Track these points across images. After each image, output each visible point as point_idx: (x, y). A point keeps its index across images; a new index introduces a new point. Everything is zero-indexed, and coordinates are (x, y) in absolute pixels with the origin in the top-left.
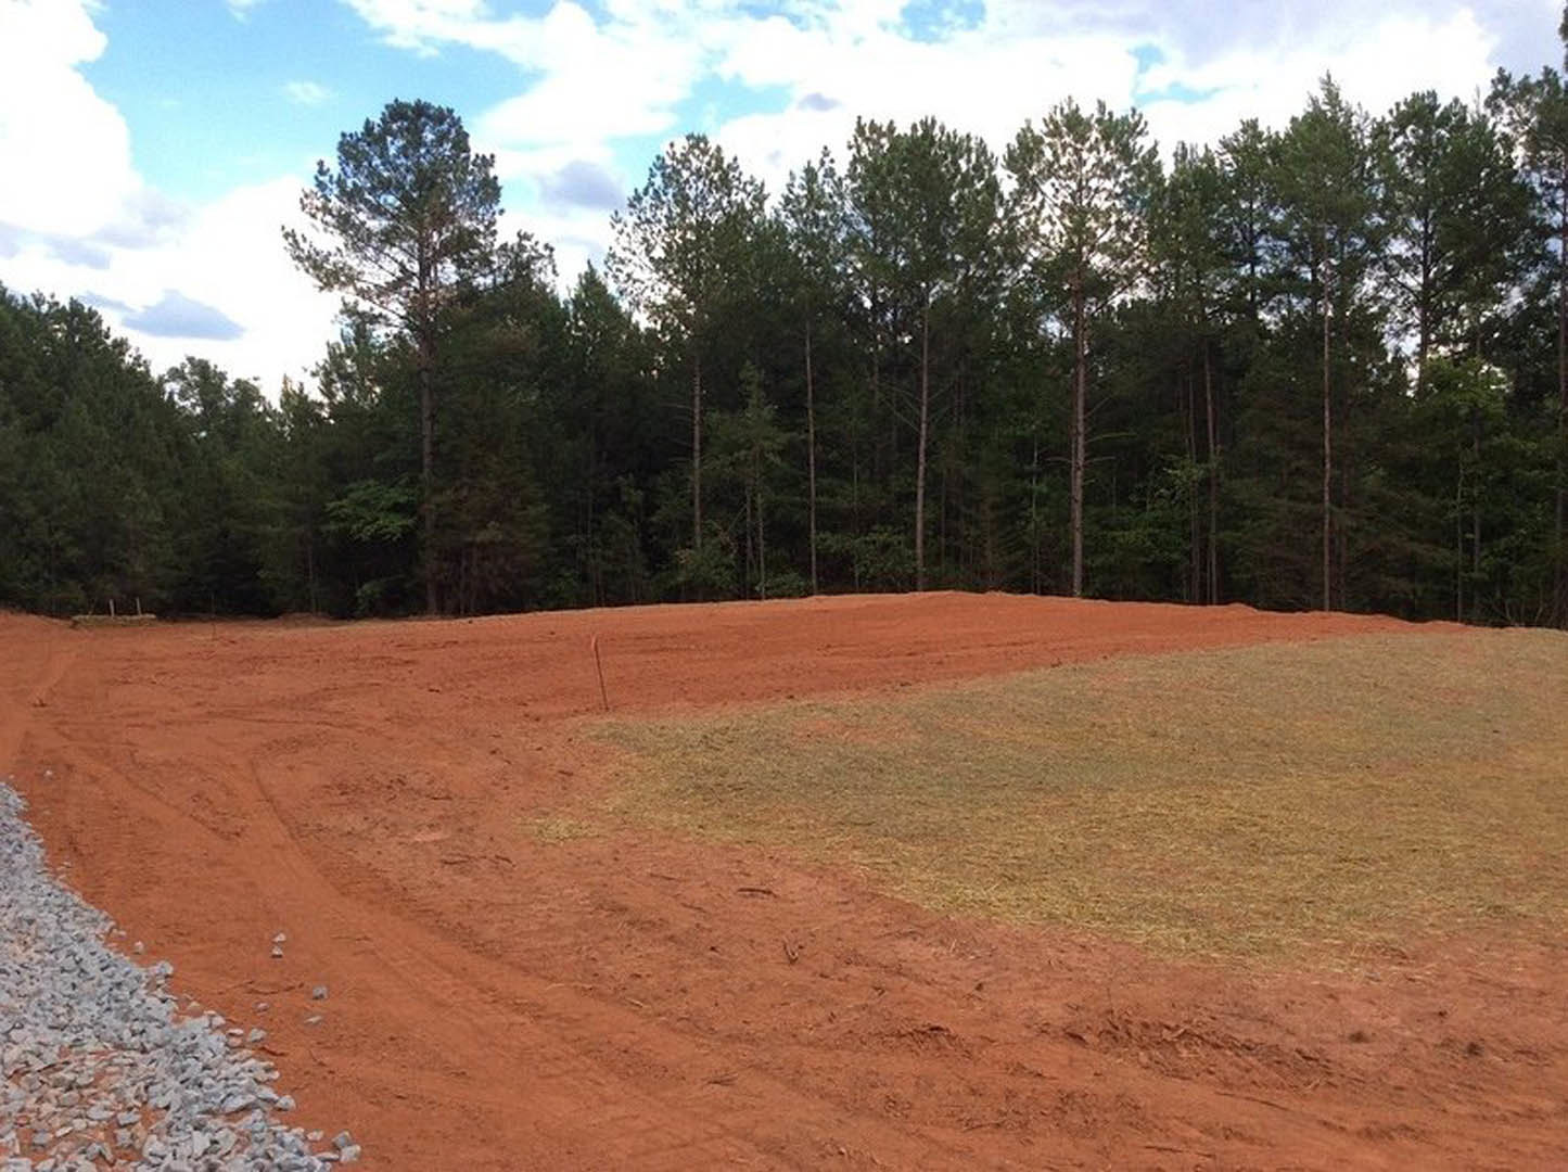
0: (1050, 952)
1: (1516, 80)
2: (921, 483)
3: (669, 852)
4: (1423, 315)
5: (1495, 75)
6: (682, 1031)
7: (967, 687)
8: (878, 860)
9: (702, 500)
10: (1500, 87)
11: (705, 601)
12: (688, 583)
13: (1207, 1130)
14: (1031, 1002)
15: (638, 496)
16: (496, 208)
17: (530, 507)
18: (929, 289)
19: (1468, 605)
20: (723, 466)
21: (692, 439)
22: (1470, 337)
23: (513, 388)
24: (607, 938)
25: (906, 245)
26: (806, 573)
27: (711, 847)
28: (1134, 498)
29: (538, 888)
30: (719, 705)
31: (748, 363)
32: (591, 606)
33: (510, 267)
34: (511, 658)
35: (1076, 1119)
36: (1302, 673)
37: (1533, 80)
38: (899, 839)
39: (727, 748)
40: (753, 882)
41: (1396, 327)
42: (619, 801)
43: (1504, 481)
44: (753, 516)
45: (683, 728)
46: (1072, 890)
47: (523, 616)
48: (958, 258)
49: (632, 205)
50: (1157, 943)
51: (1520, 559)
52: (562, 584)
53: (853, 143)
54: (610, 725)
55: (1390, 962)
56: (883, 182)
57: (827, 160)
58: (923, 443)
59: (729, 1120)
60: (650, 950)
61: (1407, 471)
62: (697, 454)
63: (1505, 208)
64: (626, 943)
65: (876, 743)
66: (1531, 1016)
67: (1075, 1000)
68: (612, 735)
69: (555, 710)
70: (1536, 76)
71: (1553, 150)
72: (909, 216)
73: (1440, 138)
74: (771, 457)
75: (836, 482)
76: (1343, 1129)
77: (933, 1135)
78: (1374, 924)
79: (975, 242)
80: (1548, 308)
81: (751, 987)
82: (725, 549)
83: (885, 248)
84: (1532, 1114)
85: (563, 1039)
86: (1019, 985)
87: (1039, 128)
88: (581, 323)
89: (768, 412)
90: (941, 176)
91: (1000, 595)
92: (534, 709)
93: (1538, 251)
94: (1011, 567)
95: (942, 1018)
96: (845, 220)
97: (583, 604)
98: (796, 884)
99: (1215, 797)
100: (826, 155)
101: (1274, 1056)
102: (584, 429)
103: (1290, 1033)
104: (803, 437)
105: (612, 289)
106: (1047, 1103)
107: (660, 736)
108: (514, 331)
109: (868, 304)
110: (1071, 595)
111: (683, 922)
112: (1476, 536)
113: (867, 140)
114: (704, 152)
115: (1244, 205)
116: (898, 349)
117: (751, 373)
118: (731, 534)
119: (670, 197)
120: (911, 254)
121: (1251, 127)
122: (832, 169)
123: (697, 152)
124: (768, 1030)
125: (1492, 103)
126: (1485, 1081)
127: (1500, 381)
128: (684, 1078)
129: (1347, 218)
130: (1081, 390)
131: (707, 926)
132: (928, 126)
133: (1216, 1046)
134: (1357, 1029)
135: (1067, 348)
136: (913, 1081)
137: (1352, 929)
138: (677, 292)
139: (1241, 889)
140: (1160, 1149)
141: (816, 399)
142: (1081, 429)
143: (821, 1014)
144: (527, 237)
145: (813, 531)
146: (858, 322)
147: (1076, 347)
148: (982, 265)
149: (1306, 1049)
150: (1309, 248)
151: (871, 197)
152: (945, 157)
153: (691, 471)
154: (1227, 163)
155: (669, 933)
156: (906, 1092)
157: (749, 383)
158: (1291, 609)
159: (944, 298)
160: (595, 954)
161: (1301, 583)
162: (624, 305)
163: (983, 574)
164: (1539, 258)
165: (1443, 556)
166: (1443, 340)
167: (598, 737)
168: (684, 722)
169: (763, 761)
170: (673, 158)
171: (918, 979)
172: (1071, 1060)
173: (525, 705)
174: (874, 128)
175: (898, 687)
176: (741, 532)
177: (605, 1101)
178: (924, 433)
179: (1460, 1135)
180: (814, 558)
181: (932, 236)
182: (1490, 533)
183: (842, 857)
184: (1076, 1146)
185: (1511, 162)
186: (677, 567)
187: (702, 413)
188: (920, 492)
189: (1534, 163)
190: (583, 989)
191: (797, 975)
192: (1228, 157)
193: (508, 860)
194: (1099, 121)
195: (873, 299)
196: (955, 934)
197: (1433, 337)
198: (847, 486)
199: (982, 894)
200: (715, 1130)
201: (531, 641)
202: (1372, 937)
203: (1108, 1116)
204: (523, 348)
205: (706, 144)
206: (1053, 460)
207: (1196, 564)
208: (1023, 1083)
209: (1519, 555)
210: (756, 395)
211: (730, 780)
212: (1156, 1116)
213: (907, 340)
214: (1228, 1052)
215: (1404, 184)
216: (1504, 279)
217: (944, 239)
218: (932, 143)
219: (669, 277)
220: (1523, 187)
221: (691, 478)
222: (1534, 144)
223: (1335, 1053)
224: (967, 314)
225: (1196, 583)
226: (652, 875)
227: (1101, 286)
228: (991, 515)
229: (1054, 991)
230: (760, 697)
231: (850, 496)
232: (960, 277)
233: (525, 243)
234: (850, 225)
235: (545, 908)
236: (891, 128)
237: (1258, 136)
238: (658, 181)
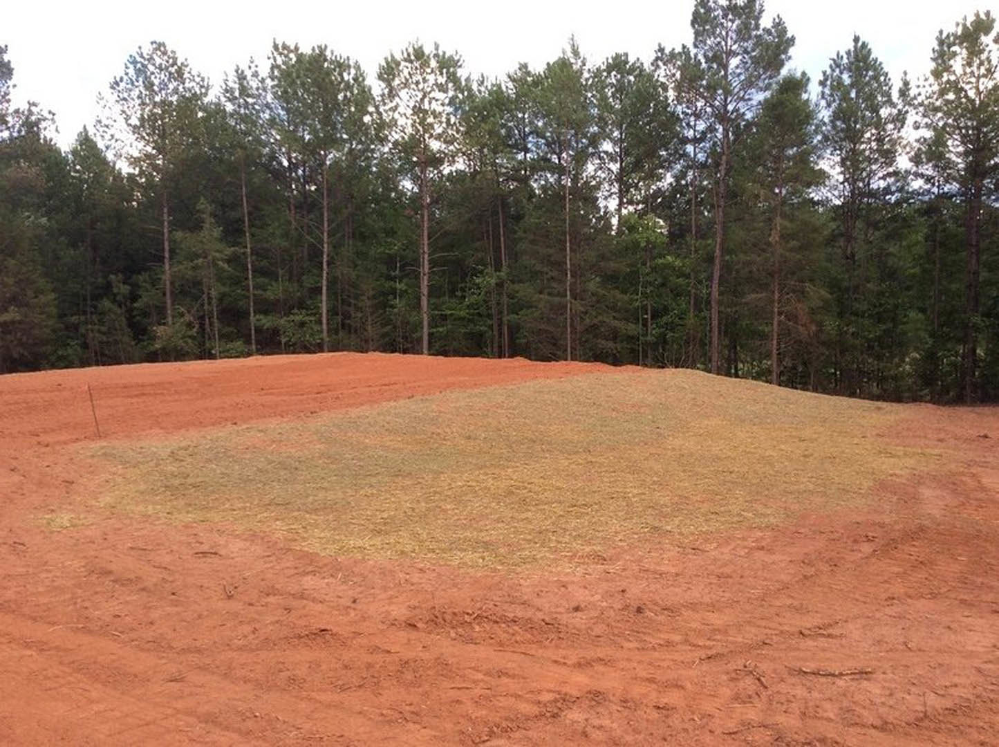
0: (401, 575)
1: (667, 51)
2: (324, 283)
3: (145, 532)
4: (620, 187)
5: (657, 48)
6: (149, 650)
7: (354, 412)
8: (292, 527)
9: (172, 293)
10: (659, 54)
11: (176, 361)
12: (163, 349)
13: (488, 674)
14: (387, 608)
15: (125, 289)
16: (10, 83)
17: (41, 296)
18: (326, 156)
19: (646, 356)
20: (186, 268)
21: (163, 250)
22: (645, 201)
23: (27, 214)
24: (96, 593)
25: (310, 126)
26: (248, 342)
27: (175, 527)
28: (459, 294)
29: (46, 562)
30: (183, 431)
31: (202, 199)
32: (89, 365)
33: (23, 125)
34: (27, 403)
35: (409, 676)
36: (554, 398)
37: (676, 51)
38: (308, 512)
39: (189, 460)
40: (205, 548)
41: (606, 193)
42: (108, 499)
43: (663, 285)
44: (209, 304)
45: (157, 447)
46: (415, 535)
47: (38, 373)
48: (345, 136)
49: (112, 88)
50: (465, 564)
51: (672, 330)
52: (70, 351)
53: (271, 55)
54: (103, 448)
55: (597, 563)
56: (293, 82)
57: (253, 65)
58: (325, 256)
59: (179, 705)
60: (128, 599)
61: (611, 279)
62: (166, 261)
63: (664, 126)
64: (110, 595)
65: (294, 450)
66: (672, 588)
67: (414, 602)
68: (105, 454)
69: (63, 438)
70: (679, 49)
71: (689, 93)
72: (311, 107)
73: (629, 81)
74: (220, 263)
75: (266, 281)
76: (565, 664)
77: (318, 697)
78: (589, 543)
79: (356, 126)
80: (687, 185)
81: (200, 617)
82: (190, 325)
83: (296, 126)
84: (669, 644)
85: (61, 663)
86: (380, 597)
87: (398, 57)
88: (78, 167)
89: (217, 232)
90: (332, 82)
91: (377, 354)
92: (45, 438)
93: (681, 152)
94: (384, 335)
95: (328, 623)
96: (267, 106)
97: (84, 364)
98: (236, 546)
99: (503, 473)
100: (252, 62)
101: (529, 625)
102: (83, 242)
103: (539, 610)
104: (242, 251)
105: (101, 145)
106: (391, 669)
107: (140, 453)
108: (26, 170)
109: (286, 163)
110: (422, 353)
111: (152, 577)
112: (648, 316)
113: (281, 54)
114: (165, 53)
115: (520, 115)
116: (305, 194)
117: (203, 204)
118: (193, 316)
119: (141, 83)
120: (314, 131)
121: (524, 67)
122: (256, 72)
123: (159, 53)
124: (212, 642)
125: (655, 63)
126: (645, 628)
127: (661, 227)
128: (148, 681)
129: (579, 127)
130: (426, 225)
131: (170, 579)
132: (322, 50)
133: (497, 622)
134: (577, 604)
135: (416, 199)
136: (308, 665)
137: (576, 545)
138: (149, 149)
139: (515, 527)
140: (459, 689)
141: (251, 226)
142: (426, 249)
143: (247, 629)
144: (35, 105)
145: (252, 314)
146: (279, 175)
147: (421, 197)
148: (360, 142)
149: (547, 619)
150: (557, 145)
151: (285, 92)
152: (335, 70)
153: (163, 273)
154: (509, 88)
155: (142, 586)
156: (302, 672)
157: (203, 213)
158: (548, 360)
159: (336, 162)
160: (86, 604)
161: (554, 345)
162: (110, 156)
163: (366, 341)
164: (681, 156)
165: (632, 329)
166: (631, 202)
167: (93, 456)
168: (159, 444)
169: (214, 466)
170: (142, 56)
171: (314, 600)
172: (409, 640)
173: (38, 436)
174: (285, 47)
175: (309, 414)
176: (201, 314)
177: (91, 701)
178: (325, 250)
179: (629, 660)
180: (253, 332)
181: (327, 121)
182: (655, 315)
183: (268, 526)
184: (409, 693)
185: (666, 98)
186: (154, 338)
187: (170, 232)
188: (324, 288)
189: (679, 100)
190: (77, 628)
191: (235, 606)
192: (511, 85)
193: (23, 544)
194: (436, 55)
195: (289, 160)
196: (340, 570)
197: (625, 200)
198: (273, 283)
199: (360, 543)
200: (169, 711)
201: (44, 390)
202: (588, 549)
203: (429, 672)
204: (33, 184)
205: (165, 47)
206: (409, 267)
207: (496, 333)
208: (378, 658)
209: (671, 327)
210: (209, 220)
211: (190, 481)
212: (458, 669)
213: (313, 188)
214: (503, 625)
215: (610, 109)
216: (663, 167)
217: (335, 123)
218: (325, 60)
219: (143, 138)
220: (673, 114)
221: (163, 277)
222: (678, 88)
223: (564, 618)
224: (352, 173)
225: (496, 345)
226: (132, 548)
227: (435, 161)
228: (369, 303)
229: (401, 599)
230: (213, 424)
231: (276, 291)
232: (346, 149)
233: (33, 109)
234: (271, 109)
235: (50, 575)
236: (297, 49)
237: (528, 73)
238: (131, 71)
